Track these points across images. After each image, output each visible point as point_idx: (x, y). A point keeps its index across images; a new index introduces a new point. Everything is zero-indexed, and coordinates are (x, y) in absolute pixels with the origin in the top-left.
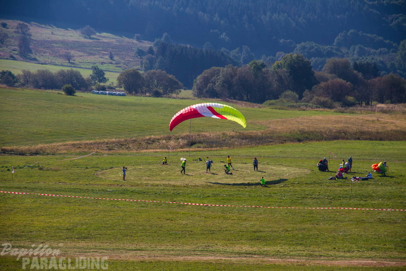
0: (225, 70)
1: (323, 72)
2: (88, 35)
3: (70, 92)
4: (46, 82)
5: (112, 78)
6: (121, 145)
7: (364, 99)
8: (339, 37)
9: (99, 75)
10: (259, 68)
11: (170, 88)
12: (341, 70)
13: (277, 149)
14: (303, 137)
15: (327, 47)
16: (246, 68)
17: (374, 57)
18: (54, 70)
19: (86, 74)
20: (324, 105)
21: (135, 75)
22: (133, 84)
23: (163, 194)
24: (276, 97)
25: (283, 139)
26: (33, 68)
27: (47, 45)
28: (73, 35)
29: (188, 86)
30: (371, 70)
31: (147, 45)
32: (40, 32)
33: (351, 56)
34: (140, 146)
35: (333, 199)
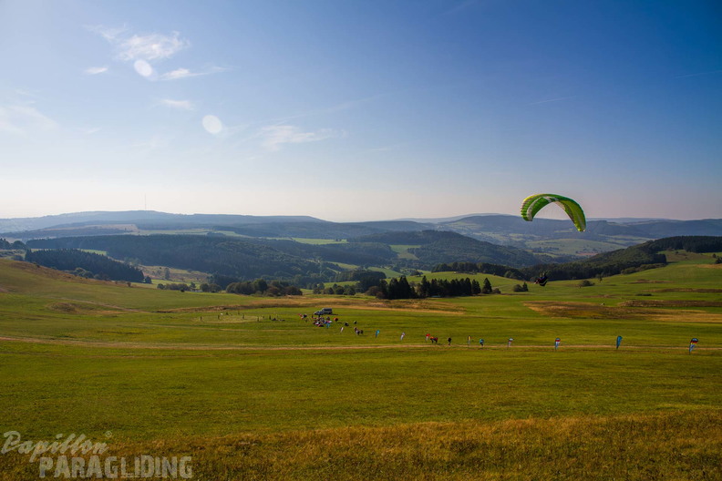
0: (237, 284)
1: (270, 284)
2: (190, 271)
3: (183, 291)
4: (174, 288)
5: (198, 286)
6: (200, 309)
7: (284, 294)
8: (275, 274)
9: (193, 285)
10: (248, 283)
11: (218, 290)
12: (276, 284)
13: (255, 310)
14: (263, 306)
15: (271, 277)
16: (244, 283)
17: (287, 280)
18: (177, 283)
19: (189, 285)
20: (271, 296)
21: (206, 285)
22: (205, 288)
23: (215, 327)
24: (254, 292)
25: (256, 307)
26: (170, 283)
27: (176, 275)
28: (185, 272)
29: (224, 289)
30: (286, 284)
31: (210, 275)
32: (173, 271)
33: (279, 280)
34: (207, 309)
35: (273, 327)
